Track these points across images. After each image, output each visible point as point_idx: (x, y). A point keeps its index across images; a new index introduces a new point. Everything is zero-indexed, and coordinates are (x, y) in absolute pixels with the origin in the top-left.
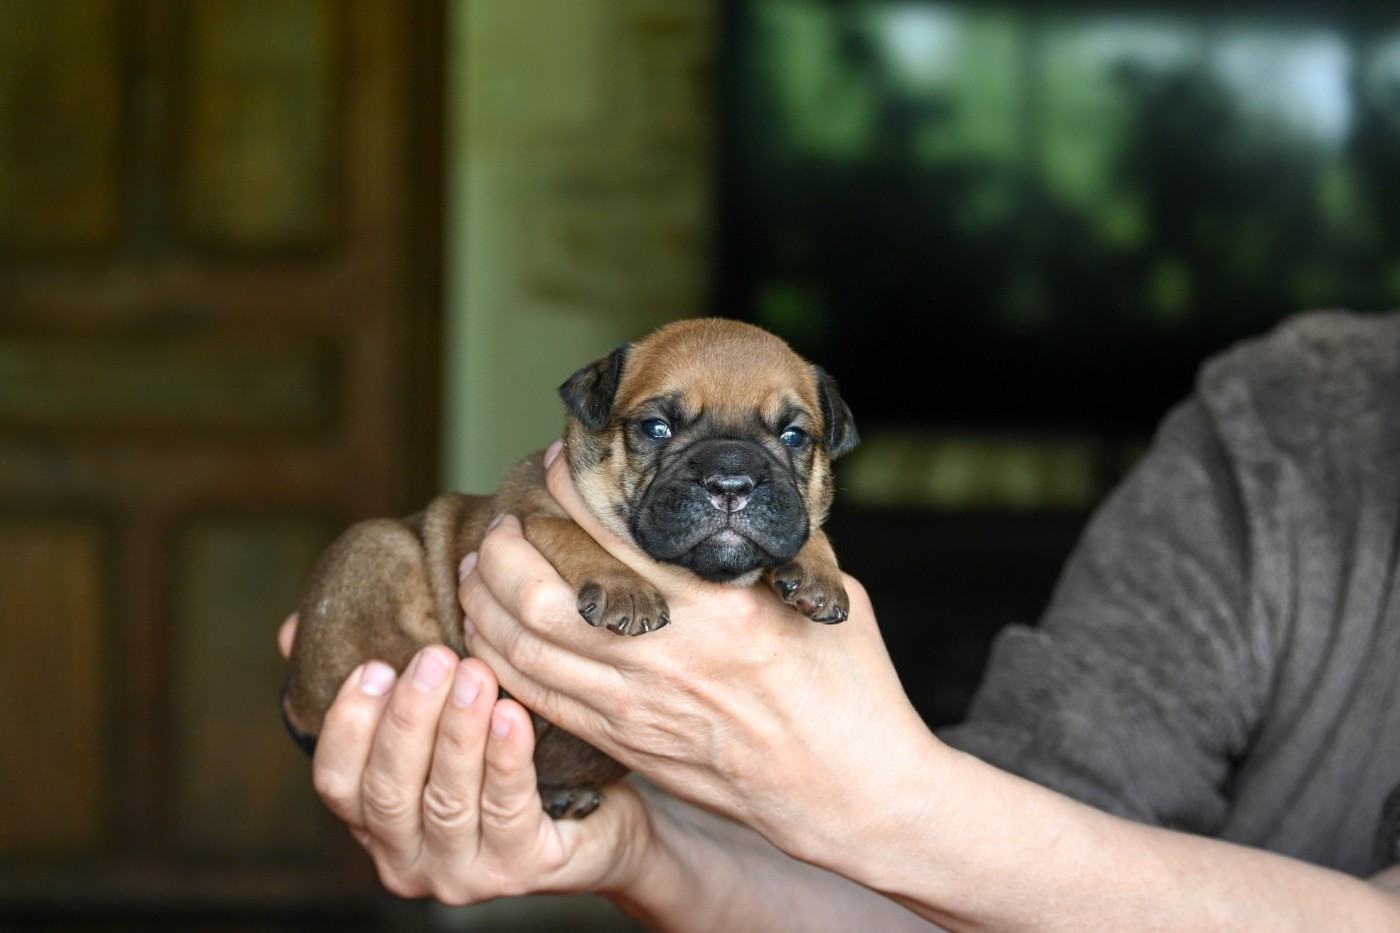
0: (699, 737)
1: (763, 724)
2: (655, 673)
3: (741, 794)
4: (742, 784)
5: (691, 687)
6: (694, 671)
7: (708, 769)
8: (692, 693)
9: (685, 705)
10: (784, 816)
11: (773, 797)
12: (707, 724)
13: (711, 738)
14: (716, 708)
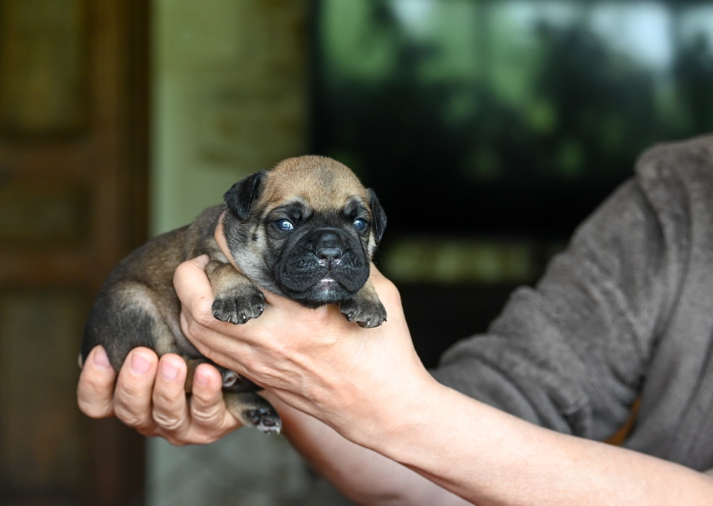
0: (294, 381)
1: (331, 377)
2: (268, 349)
3: (320, 409)
4: (320, 405)
5: (289, 357)
6: (291, 349)
7: (300, 395)
8: (290, 360)
9: (286, 366)
10: (343, 422)
11: (337, 413)
12: (298, 375)
13: (301, 382)
14: (304, 368)
